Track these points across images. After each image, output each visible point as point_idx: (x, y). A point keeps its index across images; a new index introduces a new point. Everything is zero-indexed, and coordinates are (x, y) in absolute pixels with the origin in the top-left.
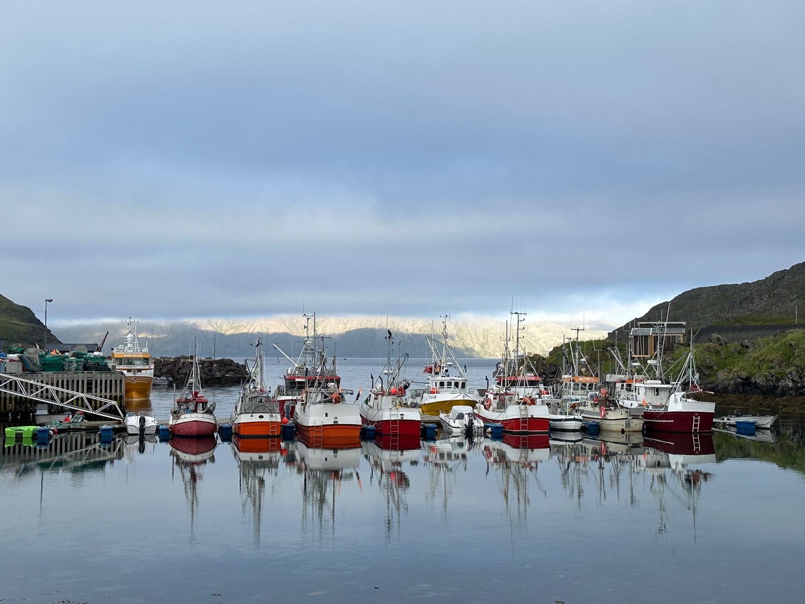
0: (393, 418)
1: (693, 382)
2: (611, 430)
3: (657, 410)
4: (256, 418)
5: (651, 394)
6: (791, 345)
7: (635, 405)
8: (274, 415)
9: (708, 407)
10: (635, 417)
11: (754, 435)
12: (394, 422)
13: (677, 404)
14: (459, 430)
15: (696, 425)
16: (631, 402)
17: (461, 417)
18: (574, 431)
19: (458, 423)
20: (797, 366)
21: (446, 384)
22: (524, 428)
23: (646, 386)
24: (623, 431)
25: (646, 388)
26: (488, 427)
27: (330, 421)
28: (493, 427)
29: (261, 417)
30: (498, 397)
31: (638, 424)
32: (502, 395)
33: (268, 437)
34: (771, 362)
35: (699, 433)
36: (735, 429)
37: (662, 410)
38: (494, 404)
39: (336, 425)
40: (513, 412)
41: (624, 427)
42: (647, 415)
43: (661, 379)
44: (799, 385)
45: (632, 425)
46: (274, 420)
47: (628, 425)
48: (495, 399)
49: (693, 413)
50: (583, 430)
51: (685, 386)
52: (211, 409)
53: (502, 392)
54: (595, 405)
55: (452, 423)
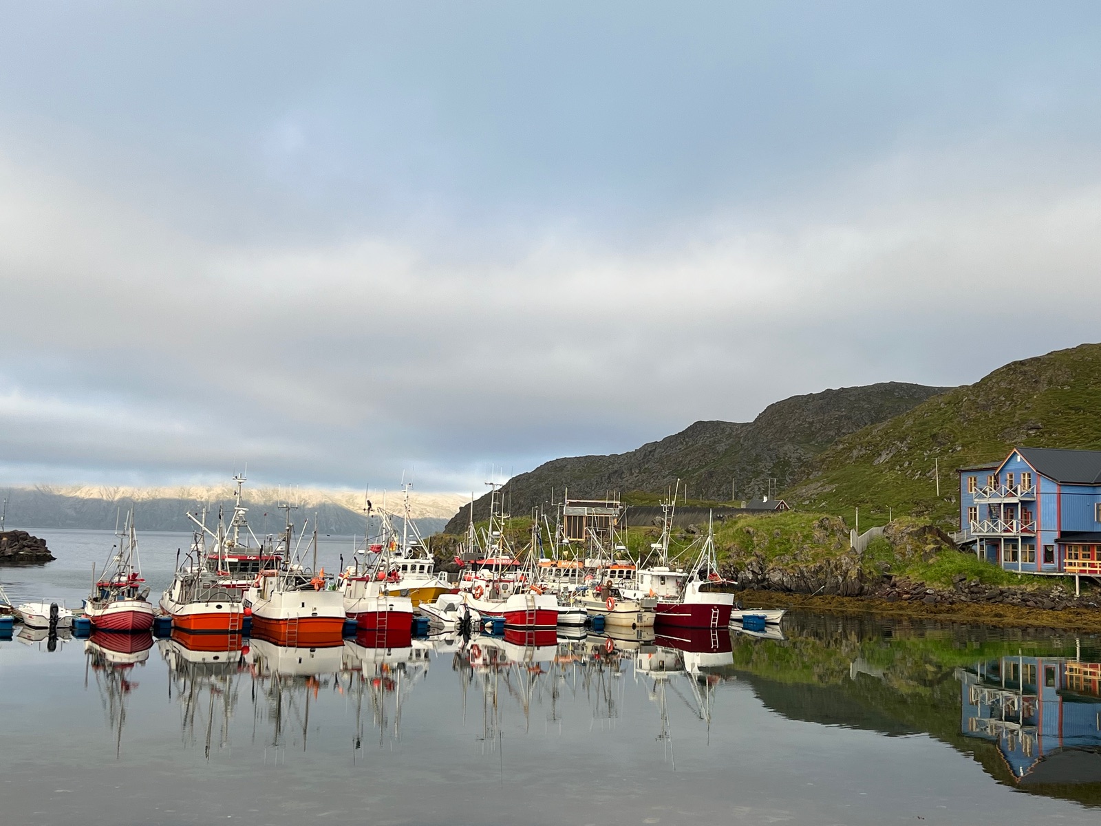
0: (381, 609)
1: (711, 570)
2: (620, 624)
3: (669, 602)
4: (212, 608)
5: (657, 582)
7: (640, 595)
8: (235, 604)
9: (726, 599)
10: (647, 610)
12: (382, 614)
13: (694, 596)
14: (452, 624)
15: (714, 620)
16: (634, 592)
17: (451, 608)
18: (578, 625)
19: (450, 615)
21: (409, 568)
22: (531, 621)
23: (653, 573)
24: (634, 626)
25: (652, 576)
26: (487, 621)
27: (307, 613)
28: (495, 620)
29: (219, 607)
30: (491, 584)
31: (649, 618)
32: (496, 581)
33: (227, 632)
35: (717, 628)
37: (677, 602)
38: (487, 593)
39: (314, 619)
40: (516, 603)
41: (636, 622)
42: (661, 608)
43: (669, 566)
45: (645, 619)
46: (235, 611)
47: (640, 618)
48: (487, 586)
49: (712, 606)
50: (588, 624)
51: (702, 574)
52: (144, 595)
53: (495, 579)
54: (598, 595)
55: (442, 615)
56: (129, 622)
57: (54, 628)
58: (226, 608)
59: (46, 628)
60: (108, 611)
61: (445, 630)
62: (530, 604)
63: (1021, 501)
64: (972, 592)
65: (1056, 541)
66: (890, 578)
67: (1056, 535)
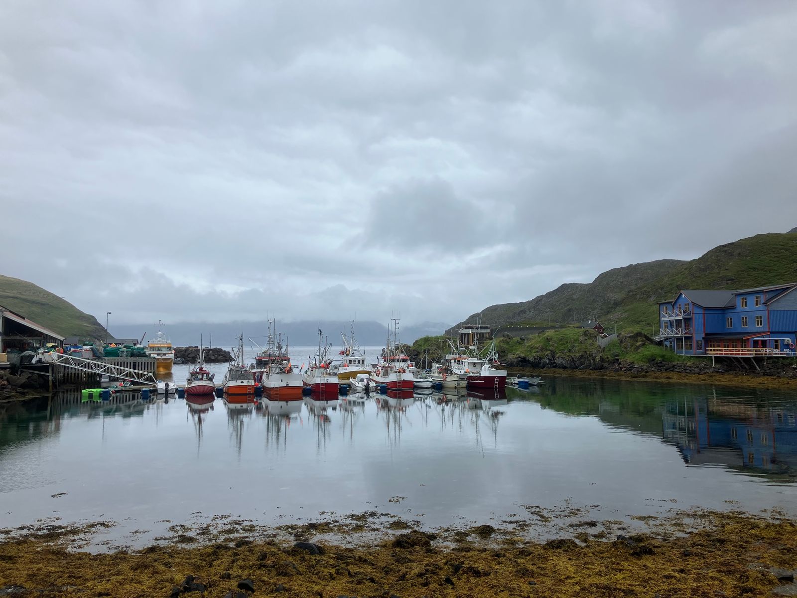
0: (322, 382)
1: (495, 359)
2: (449, 387)
3: (475, 375)
4: (239, 383)
5: (471, 366)
6: (547, 339)
7: (463, 372)
8: (250, 381)
9: (503, 373)
10: (462, 379)
11: (528, 389)
12: (323, 384)
13: (486, 371)
14: (361, 389)
15: (496, 384)
16: (460, 371)
17: (362, 380)
18: (427, 388)
19: (360, 384)
20: (551, 351)
21: (353, 361)
22: (399, 386)
23: (469, 361)
24: (455, 388)
25: (469, 363)
26: (379, 386)
27: (284, 384)
28: (382, 386)
29: (242, 382)
30: (384, 368)
31: (464, 384)
32: (387, 367)
33: (246, 394)
34: (537, 348)
35: (498, 388)
36: (518, 386)
37: (477, 375)
38: (382, 373)
39: (287, 387)
40: (392, 377)
41: (456, 385)
42: (469, 378)
43: (477, 357)
44: (552, 361)
45: (461, 384)
46: (250, 384)
47: (458, 384)
48: (382, 370)
49: (495, 377)
50: (433, 387)
51: (490, 360)
52: (212, 377)
53: (386, 366)
54: (440, 373)
55: (357, 384)
56: (201, 390)
57: (167, 394)
58: (245, 383)
59: (163, 394)
60: (192, 385)
61: (358, 391)
62: (399, 378)
63: (683, 318)
64: (658, 366)
65: (703, 338)
66: (618, 360)
67: (703, 335)
